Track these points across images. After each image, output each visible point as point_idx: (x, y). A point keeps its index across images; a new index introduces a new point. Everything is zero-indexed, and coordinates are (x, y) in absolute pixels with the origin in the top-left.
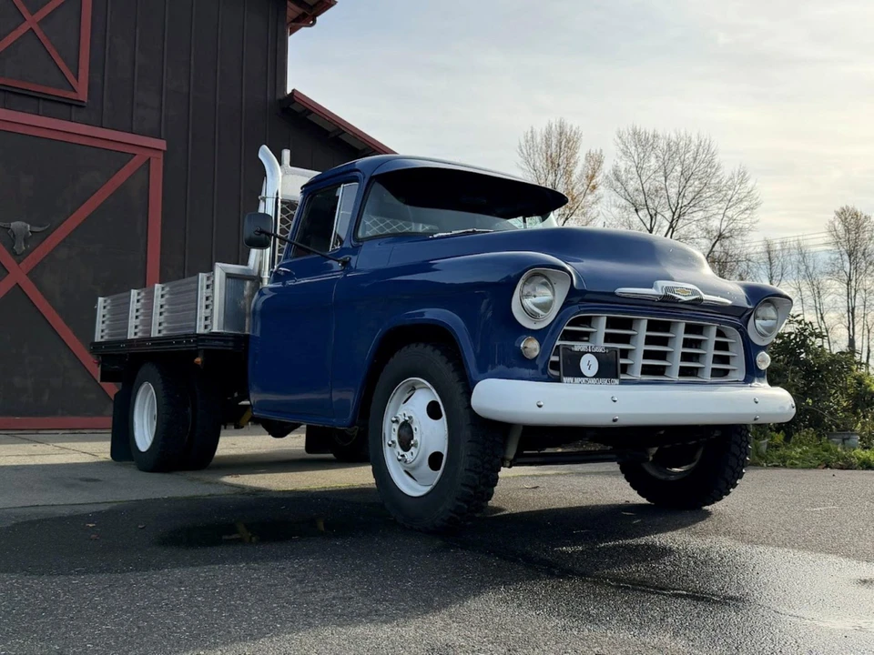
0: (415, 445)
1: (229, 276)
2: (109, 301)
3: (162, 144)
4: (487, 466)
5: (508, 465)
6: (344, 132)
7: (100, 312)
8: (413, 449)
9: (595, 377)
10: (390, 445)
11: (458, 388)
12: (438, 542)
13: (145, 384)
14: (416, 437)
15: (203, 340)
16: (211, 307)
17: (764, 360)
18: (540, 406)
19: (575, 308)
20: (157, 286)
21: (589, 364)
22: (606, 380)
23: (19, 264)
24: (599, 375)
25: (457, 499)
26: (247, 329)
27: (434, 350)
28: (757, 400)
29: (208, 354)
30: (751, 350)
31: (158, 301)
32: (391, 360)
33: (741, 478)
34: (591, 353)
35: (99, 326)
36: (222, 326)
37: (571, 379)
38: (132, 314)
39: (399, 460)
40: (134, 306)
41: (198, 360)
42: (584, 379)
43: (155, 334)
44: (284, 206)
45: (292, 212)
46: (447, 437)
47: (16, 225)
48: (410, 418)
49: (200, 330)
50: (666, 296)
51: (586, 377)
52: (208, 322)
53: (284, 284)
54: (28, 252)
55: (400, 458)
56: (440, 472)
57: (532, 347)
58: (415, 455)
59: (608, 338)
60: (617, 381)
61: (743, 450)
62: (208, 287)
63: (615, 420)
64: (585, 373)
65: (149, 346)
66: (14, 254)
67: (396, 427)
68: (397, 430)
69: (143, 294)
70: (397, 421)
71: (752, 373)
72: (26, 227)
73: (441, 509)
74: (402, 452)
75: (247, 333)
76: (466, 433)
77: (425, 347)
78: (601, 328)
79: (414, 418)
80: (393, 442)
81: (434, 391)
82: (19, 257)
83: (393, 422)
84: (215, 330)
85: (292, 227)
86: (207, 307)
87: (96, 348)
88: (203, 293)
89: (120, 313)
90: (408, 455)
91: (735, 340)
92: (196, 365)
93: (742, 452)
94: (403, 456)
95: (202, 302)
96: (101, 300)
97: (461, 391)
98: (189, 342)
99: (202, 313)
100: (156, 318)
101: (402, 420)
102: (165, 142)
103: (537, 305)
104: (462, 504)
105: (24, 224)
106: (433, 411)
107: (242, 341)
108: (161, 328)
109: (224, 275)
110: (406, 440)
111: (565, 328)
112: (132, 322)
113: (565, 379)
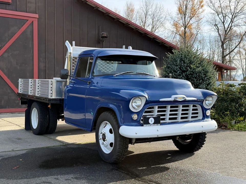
0: (106, 140)
1: (57, 81)
2: (22, 80)
3: (37, 16)
4: (124, 147)
5: (133, 144)
6: (99, 8)
7: (20, 83)
8: (105, 141)
9: (153, 124)
10: (100, 139)
11: (116, 126)
12: (111, 167)
13: (34, 108)
14: (106, 138)
15: (50, 100)
16: (52, 91)
17: (208, 113)
18: (136, 134)
19: (148, 105)
20: (37, 80)
21: (151, 121)
22: (156, 125)
24: (154, 123)
25: (116, 156)
26: (63, 97)
27: (111, 115)
28: (203, 126)
29: (52, 105)
30: (204, 110)
31: (37, 85)
32: (101, 115)
33: (204, 145)
34: (152, 117)
35: (20, 88)
36: (56, 96)
37: (146, 125)
38: (30, 87)
39: (102, 144)
40: (30, 84)
41: (49, 106)
42: (150, 125)
43: (37, 95)
44: (74, 58)
45: (76, 60)
46: (114, 139)
48: (105, 133)
49: (50, 97)
50: (175, 100)
51: (150, 124)
52: (52, 95)
53: (73, 86)
55: (102, 143)
56: (113, 148)
57: (135, 117)
58: (106, 143)
59: (158, 111)
60: (159, 125)
61: (204, 137)
62: (51, 84)
63: (158, 136)
64: (150, 123)
65: (35, 98)
67: (102, 134)
68: (102, 135)
69: (33, 81)
70: (102, 133)
71: (205, 116)
73: (113, 158)
74: (103, 142)
75: (63, 98)
76: (118, 139)
77: (109, 113)
78: (156, 109)
79: (106, 133)
80: (101, 139)
81: (111, 126)
83: (101, 133)
84: (54, 98)
85: (76, 65)
86: (51, 90)
87: (19, 95)
88: (50, 86)
89: (26, 85)
90: (104, 142)
91: (199, 108)
92: (49, 108)
93: (203, 138)
94: (103, 143)
95: (50, 89)
96: (20, 79)
97: (117, 127)
98: (46, 100)
99: (50, 92)
100: (37, 90)
101: (103, 133)
102: (37, 15)
103: (136, 106)
104: (118, 157)
106: (111, 132)
107: (62, 100)
108: (38, 93)
109: (56, 81)
110: (104, 139)
111: (146, 110)
112: (30, 89)
113: (144, 125)
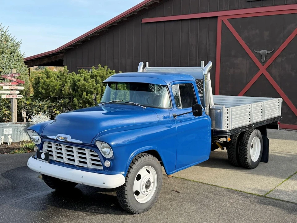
21: (43, 156)
23: (263, 66)
37: (39, 159)
47: (262, 52)
54: (266, 61)
66: (261, 62)
72: (265, 52)
82: (263, 63)
105: (265, 50)
113: (37, 159)
